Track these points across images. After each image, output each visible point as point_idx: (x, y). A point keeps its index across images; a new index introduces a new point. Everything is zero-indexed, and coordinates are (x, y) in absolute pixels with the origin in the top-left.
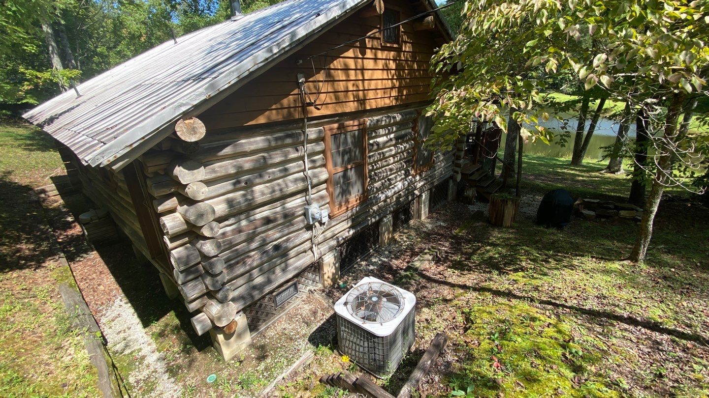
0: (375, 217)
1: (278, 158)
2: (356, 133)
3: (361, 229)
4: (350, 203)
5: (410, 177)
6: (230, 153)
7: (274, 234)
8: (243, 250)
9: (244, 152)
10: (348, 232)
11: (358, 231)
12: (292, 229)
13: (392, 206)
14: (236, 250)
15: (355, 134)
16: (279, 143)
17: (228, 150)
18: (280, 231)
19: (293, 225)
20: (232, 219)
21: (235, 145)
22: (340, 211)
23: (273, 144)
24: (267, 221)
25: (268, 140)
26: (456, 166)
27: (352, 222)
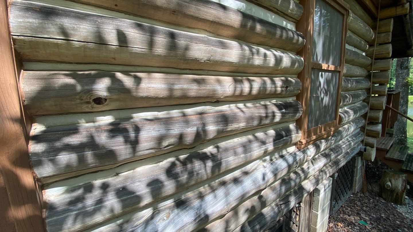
5: (292, 149)
26: (368, 135)
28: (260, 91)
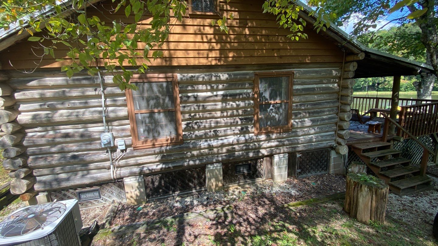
0: (194, 161)
1: (75, 93)
2: (165, 85)
3: (174, 167)
4: (158, 141)
5: (250, 135)
6: (36, 85)
7: (72, 146)
8: (45, 150)
9: (47, 85)
10: (157, 165)
11: (169, 168)
12: (90, 147)
13: (222, 156)
14: (41, 149)
15: (162, 85)
16: (77, 83)
17: (33, 83)
18: (78, 146)
19: (91, 144)
20: (40, 128)
21: (40, 81)
22: (144, 145)
23: (71, 82)
24: (67, 135)
25: (67, 80)
27: (162, 157)
28: (231, 115)
